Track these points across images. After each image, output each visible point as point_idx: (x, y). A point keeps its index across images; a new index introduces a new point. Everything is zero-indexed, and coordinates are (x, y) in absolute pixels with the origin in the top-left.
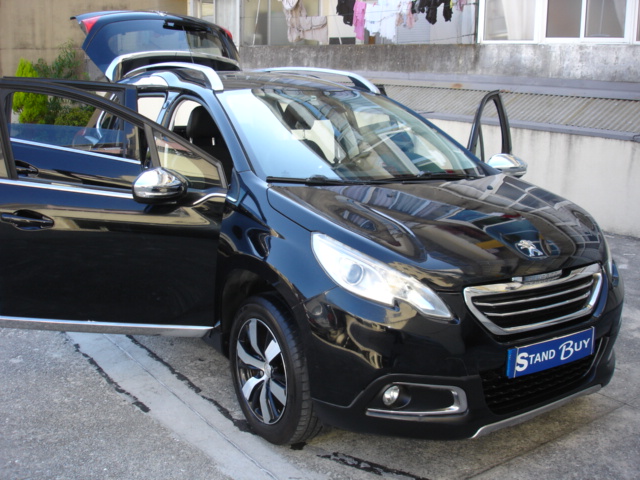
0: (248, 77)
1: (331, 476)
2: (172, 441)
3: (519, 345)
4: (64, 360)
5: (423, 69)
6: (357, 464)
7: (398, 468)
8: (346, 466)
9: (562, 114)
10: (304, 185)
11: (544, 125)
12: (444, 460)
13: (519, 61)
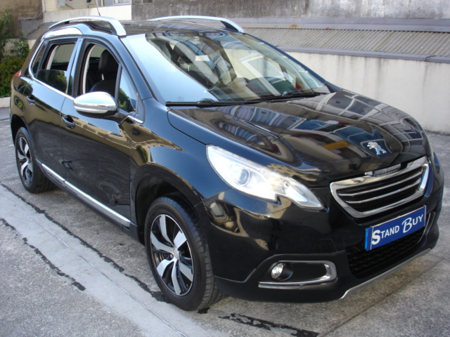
0: (140, 25)
1: (232, 333)
2: (105, 313)
3: (373, 225)
4: (16, 252)
5: (269, 15)
6: (251, 322)
7: (282, 323)
8: (242, 324)
9: (372, 43)
10: (195, 107)
11: (359, 52)
12: (317, 314)
13: (339, 7)
